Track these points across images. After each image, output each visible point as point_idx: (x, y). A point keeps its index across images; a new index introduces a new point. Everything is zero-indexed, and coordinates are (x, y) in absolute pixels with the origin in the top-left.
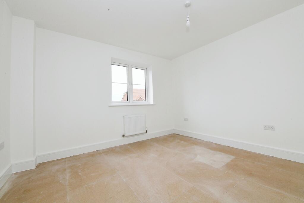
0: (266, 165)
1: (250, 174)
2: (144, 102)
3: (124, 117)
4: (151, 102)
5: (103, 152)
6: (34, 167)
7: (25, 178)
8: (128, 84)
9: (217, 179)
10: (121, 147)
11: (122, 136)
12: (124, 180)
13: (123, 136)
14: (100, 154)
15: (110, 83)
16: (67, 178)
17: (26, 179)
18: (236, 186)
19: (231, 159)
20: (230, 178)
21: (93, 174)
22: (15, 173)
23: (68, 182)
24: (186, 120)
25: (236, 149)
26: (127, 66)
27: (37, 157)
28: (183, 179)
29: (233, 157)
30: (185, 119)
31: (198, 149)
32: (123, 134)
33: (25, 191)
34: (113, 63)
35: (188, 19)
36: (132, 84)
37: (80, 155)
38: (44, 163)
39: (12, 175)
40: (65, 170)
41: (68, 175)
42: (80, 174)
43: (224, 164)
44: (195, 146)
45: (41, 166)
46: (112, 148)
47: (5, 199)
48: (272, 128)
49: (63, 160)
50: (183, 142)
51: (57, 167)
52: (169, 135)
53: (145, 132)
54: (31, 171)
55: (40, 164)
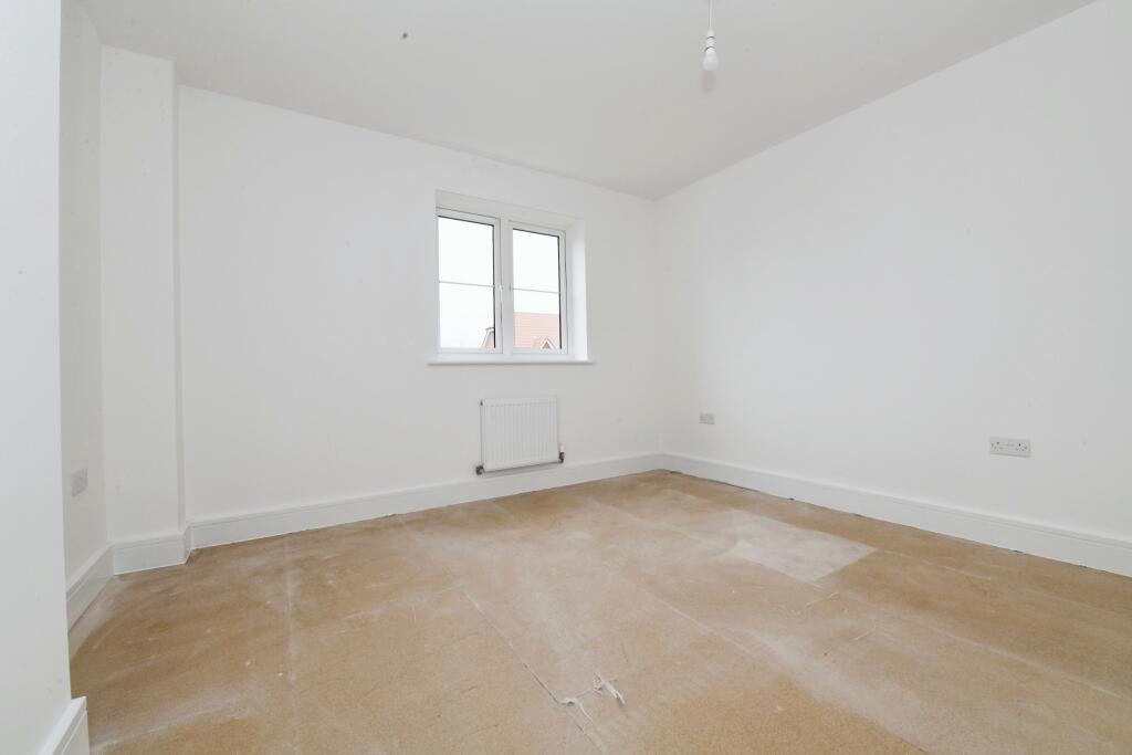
0: (989, 579)
1: (922, 603)
2: (555, 355)
3: (481, 404)
4: (582, 354)
5: (409, 523)
6: (180, 560)
7: (155, 589)
8: (499, 288)
9: (799, 613)
10: (470, 508)
11: (474, 469)
12: (477, 605)
13: (479, 470)
14: (397, 526)
15: (434, 282)
16: (290, 594)
17: (159, 593)
18: (862, 639)
19: (859, 556)
20: (846, 611)
21: (374, 585)
22: (121, 576)
23: (291, 604)
24: (707, 419)
25: (883, 523)
26: (492, 221)
27: (189, 528)
28: (676, 610)
29: (866, 550)
30: (702, 417)
31: (742, 522)
32: (478, 465)
33: (156, 626)
34: (442, 212)
35: (710, 42)
36: (511, 289)
37: (328, 528)
38: (214, 550)
39: (112, 580)
40: (280, 571)
41: (291, 586)
42: (330, 582)
43: (831, 570)
44: (734, 512)
45: (202, 558)
46: (439, 510)
47: (95, 647)
48: (1022, 449)
49: (276, 543)
50: (690, 497)
51: (255, 562)
52: (644, 473)
53: (557, 458)
54: (173, 571)
55: (201, 552)
